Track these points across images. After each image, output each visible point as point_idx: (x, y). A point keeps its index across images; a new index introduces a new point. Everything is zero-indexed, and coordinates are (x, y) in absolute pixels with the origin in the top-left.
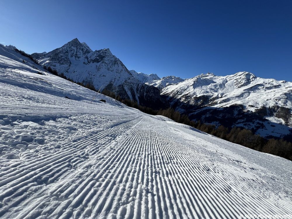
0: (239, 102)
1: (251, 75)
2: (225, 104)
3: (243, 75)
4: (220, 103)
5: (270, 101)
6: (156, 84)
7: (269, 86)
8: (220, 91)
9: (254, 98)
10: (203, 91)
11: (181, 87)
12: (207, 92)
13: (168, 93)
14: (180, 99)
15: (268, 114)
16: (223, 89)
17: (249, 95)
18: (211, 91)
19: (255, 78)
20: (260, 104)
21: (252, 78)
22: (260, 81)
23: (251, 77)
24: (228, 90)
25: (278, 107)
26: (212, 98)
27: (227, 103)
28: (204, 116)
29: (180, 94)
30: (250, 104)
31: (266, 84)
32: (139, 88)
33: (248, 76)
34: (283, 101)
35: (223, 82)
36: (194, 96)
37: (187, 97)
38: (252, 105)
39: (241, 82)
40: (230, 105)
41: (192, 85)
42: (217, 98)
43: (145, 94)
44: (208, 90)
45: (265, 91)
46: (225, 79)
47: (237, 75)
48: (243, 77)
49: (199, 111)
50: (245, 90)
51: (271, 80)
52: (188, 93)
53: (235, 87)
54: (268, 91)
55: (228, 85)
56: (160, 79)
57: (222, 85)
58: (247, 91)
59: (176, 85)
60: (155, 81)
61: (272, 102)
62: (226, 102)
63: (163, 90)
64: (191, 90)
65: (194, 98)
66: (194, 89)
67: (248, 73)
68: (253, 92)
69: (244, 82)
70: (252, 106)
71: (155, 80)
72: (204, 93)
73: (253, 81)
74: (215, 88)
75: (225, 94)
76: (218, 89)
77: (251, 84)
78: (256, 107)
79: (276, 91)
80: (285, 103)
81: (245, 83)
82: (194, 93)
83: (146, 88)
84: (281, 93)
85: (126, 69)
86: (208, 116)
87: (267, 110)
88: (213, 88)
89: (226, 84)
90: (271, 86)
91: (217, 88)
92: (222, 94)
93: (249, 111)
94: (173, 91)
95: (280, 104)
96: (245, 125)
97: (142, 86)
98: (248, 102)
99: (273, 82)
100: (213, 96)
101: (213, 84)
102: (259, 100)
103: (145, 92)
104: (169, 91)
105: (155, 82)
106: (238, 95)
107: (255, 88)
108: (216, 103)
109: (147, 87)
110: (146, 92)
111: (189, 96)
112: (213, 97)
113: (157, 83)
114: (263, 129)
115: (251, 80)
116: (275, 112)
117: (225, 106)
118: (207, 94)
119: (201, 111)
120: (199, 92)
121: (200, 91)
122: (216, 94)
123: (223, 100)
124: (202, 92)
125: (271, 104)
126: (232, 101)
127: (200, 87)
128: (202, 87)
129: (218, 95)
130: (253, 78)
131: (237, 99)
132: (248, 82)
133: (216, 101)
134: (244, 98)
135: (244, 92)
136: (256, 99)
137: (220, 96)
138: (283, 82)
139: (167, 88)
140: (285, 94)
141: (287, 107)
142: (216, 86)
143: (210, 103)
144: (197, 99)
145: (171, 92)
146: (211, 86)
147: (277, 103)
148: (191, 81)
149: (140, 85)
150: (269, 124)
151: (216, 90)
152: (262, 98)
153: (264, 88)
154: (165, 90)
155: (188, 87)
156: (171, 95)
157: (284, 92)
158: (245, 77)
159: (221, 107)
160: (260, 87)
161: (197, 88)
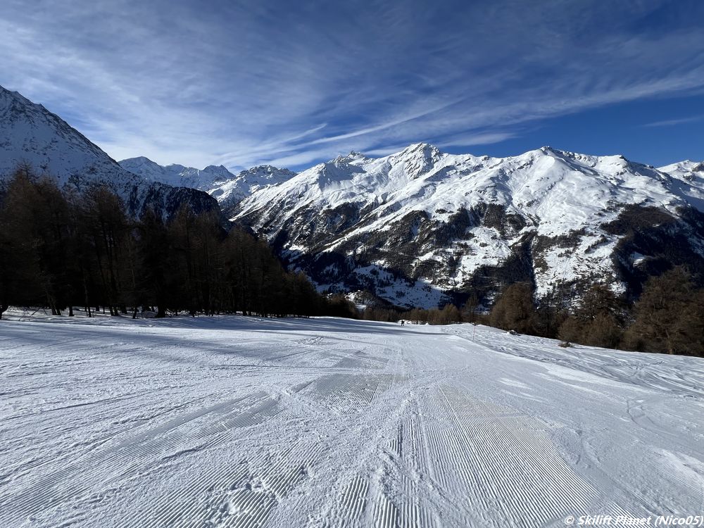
0: (419, 207)
1: (431, 149)
2: (392, 215)
3: (418, 150)
4: (382, 216)
5: (471, 195)
6: (221, 192)
7: (465, 168)
8: (380, 191)
9: (445, 194)
10: (343, 192)
11: (289, 189)
12: (353, 195)
13: (258, 211)
14: (291, 220)
15: (472, 223)
16: (386, 185)
17: (435, 190)
18: (362, 191)
19: (440, 154)
20: (454, 204)
21: (435, 156)
22: (449, 160)
23: (433, 153)
24: (395, 184)
25: (485, 205)
26: (364, 207)
27: (396, 213)
29: (290, 209)
30: (439, 207)
31: (460, 164)
33: (427, 151)
34: (491, 193)
35: (384, 168)
36: (325, 208)
37: (306, 212)
38: (442, 208)
39: (417, 166)
40: (402, 216)
41: (315, 183)
42: (375, 205)
44: (355, 190)
45: (461, 178)
46: (386, 161)
47: (408, 152)
48: (419, 154)
49: (340, 243)
50: (426, 180)
51: (466, 156)
52: (307, 202)
53: (408, 176)
54: (464, 178)
55: (394, 174)
56: (232, 177)
57: (382, 177)
58: (431, 182)
59: (277, 186)
61: (474, 197)
62: (395, 211)
63: (242, 204)
64: (316, 195)
65: (324, 212)
66: (322, 191)
67: (425, 144)
68: (442, 183)
69: (422, 164)
70: (442, 211)
71: (218, 180)
72: (346, 197)
73: (437, 161)
74: (369, 183)
75: (391, 195)
76: (376, 184)
77: (435, 168)
78: (451, 212)
79: (478, 176)
80: (494, 196)
81: (424, 167)
82: (324, 202)
84: (485, 178)
87: (470, 216)
88: (365, 183)
89: (390, 173)
90: (468, 167)
91: (373, 183)
92: (384, 196)
93: (438, 222)
94: (269, 203)
95: (488, 199)
96: (436, 254)
98: (434, 205)
99: (471, 160)
100: (366, 201)
101: (363, 176)
102: (453, 196)
104: (261, 204)
105: (219, 186)
106: (415, 193)
107: (442, 176)
108: (375, 218)
111: (310, 211)
112: (367, 204)
113: (224, 187)
114: (469, 256)
115: (435, 160)
116: (482, 215)
117: (394, 221)
118: (354, 198)
119: (343, 242)
120: (335, 197)
121: (337, 193)
122: (371, 198)
123: (388, 207)
124: (341, 194)
125: (473, 202)
126: (406, 207)
127: (334, 185)
128: (339, 183)
129: (376, 199)
130: (436, 154)
131: (414, 201)
132: (430, 164)
133: (374, 212)
134: (428, 198)
135: (424, 184)
136: (448, 195)
137: (380, 200)
138: (485, 159)
139: (253, 197)
140: (492, 179)
141: (498, 203)
142: (369, 179)
143: (363, 220)
144: (332, 214)
145: (266, 207)
146: (360, 180)
147: (482, 199)
148: (313, 174)
149: (141, 188)
150: (477, 241)
151: (372, 188)
152: (457, 192)
153: (458, 173)
154: (249, 203)
155: (306, 188)
156: (266, 215)
157: (489, 175)
158: (423, 155)
159: (386, 224)
160: (451, 172)
161: (328, 188)
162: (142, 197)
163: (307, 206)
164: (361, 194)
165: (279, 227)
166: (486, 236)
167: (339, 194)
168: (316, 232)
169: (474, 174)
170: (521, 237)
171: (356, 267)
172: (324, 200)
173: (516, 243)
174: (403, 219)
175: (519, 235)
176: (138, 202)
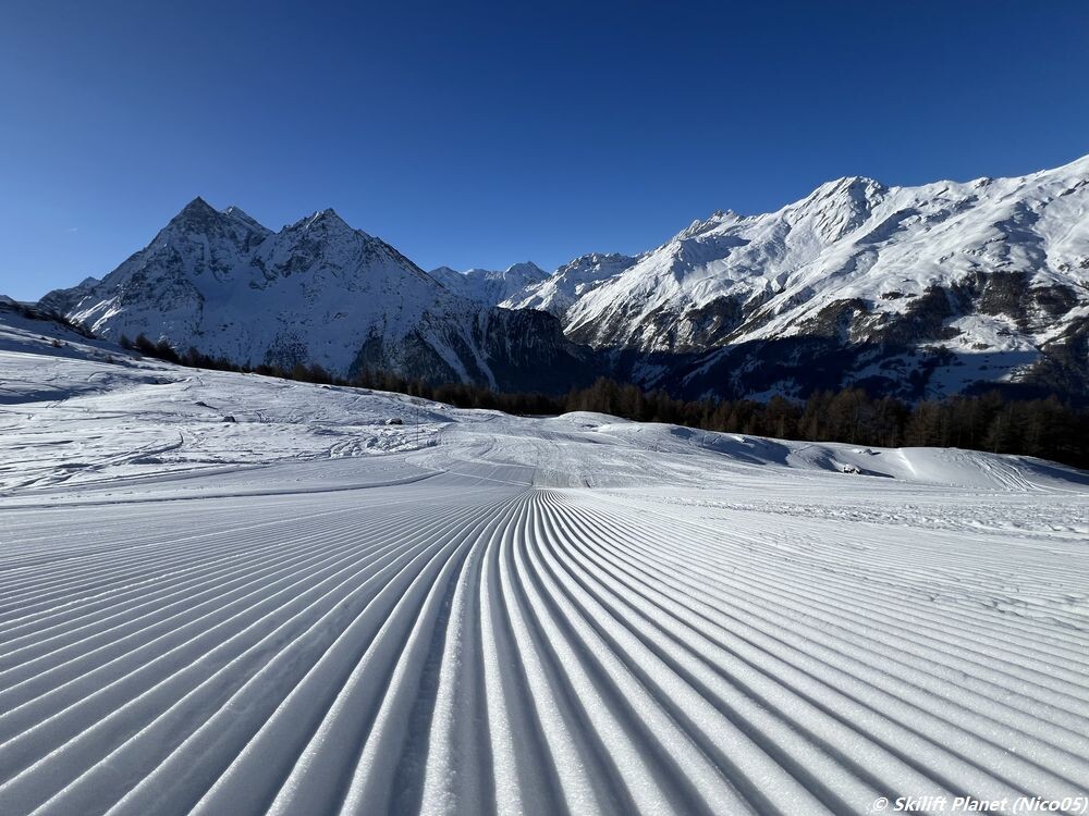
0: (847, 292)
1: (866, 185)
2: (800, 309)
3: (838, 191)
4: (782, 312)
5: (952, 260)
6: (539, 300)
7: (935, 209)
8: (774, 270)
9: (896, 264)
10: (713, 281)
11: (632, 286)
12: (729, 283)
13: (592, 321)
14: (640, 330)
15: (954, 310)
16: (783, 258)
17: (875, 258)
18: (743, 276)
19: (883, 191)
20: (918, 280)
21: (872, 196)
22: (902, 198)
23: (869, 191)
24: (798, 256)
25: (983, 276)
26: (750, 300)
27: (806, 305)
28: (737, 372)
29: (636, 314)
30: (887, 288)
31: (926, 203)
32: (480, 327)
33: (856, 191)
34: (997, 251)
35: (776, 232)
36: (687, 308)
37: (662, 318)
38: (894, 290)
39: (839, 218)
40: (818, 309)
41: (669, 272)
42: (768, 294)
43: (509, 344)
44: (731, 276)
45: (928, 229)
46: (779, 220)
47: (819, 198)
48: (842, 197)
49: (717, 359)
50: (857, 244)
51: (939, 186)
52: (660, 303)
53: (822, 240)
54: (936, 228)
55: (796, 240)
56: (548, 277)
57: (775, 247)
58: (867, 246)
59: (612, 283)
60: (532, 288)
61: (958, 264)
62: (803, 302)
63: (569, 313)
64: (671, 290)
65: (687, 314)
66: (680, 283)
67: (854, 179)
68: (890, 243)
69: (846, 215)
70: (895, 295)
71: (532, 282)
72: (717, 289)
73: (877, 204)
74: (754, 260)
75: (794, 276)
76: (765, 261)
77: (873, 216)
78: (910, 295)
79: (966, 222)
80: (1004, 255)
81: (851, 219)
82: (685, 299)
83: (509, 325)
84: (983, 226)
85: (417, 268)
86: (750, 368)
87: (949, 297)
88: (746, 262)
89: (788, 238)
90: (945, 206)
91: (759, 259)
92: (783, 279)
93: (886, 316)
94: (606, 309)
95: (989, 262)
96: (885, 367)
97: (492, 319)
98: (878, 286)
99: (949, 191)
100: (751, 291)
101: (743, 250)
102: (914, 266)
103: (506, 338)
104: (594, 311)
105: (534, 292)
106: (838, 269)
107: (890, 229)
108: (770, 316)
109: (511, 319)
110: (511, 337)
111: (669, 314)
112: (753, 296)
113: (541, 293)
114: (951, 368)
115: (873, 203)
116: (977, 294)
117: (803, 318)
118: (731, 289)
119: (722, 358)
120: (702, 290)
121: (703, 284)
122: (760, 284)
123: (791, 298)
124: (710, 286)
125: (957, 273)
126: (824, 293)
127: (698, 271)
128: (705, 268)
129: (768, 285)
130: (875, 193)
131: (838, 282)
132: (862, 210)
133: (766, 307)
134: (863, 273)
135: (855, 251)
136: (903, 265)
137: (775, 286)
138: (983, 183)
139: (582, 302)
140: (999, 225)
141: (1012, 269)
142: (753, 254)
143: (748, 321)
144: (699, 317)
145: (603, 316)
146: (738, 259)
147: (975, 265)
148: (662, 258)
149: (482, 315)
150: (966, 342)
151: (759, 267)
152: (922, 256)
153: (923, 220)
154: (577, 312)
155: (657, 282)
156: (604, 326)
157: (992, 217)
158: (850, 199)
159: (789, 324)
160: (907, 221)
161: (689, 278)
162: (483, 326)
163: (661, 308)
164: (742, 280)
165: (623, 342)
166: (985, 330)
167: (707, 285)
168: (677, 344)
169: (959, 217)
170: (1064, 328)
171: (747, 392)
172: (685, 297)
173: (1053, 339)
174: (820, 314)
175: (1060, 324)
176: (481, 332)
